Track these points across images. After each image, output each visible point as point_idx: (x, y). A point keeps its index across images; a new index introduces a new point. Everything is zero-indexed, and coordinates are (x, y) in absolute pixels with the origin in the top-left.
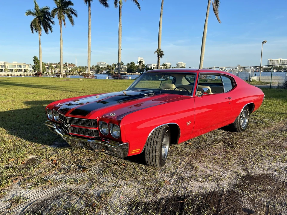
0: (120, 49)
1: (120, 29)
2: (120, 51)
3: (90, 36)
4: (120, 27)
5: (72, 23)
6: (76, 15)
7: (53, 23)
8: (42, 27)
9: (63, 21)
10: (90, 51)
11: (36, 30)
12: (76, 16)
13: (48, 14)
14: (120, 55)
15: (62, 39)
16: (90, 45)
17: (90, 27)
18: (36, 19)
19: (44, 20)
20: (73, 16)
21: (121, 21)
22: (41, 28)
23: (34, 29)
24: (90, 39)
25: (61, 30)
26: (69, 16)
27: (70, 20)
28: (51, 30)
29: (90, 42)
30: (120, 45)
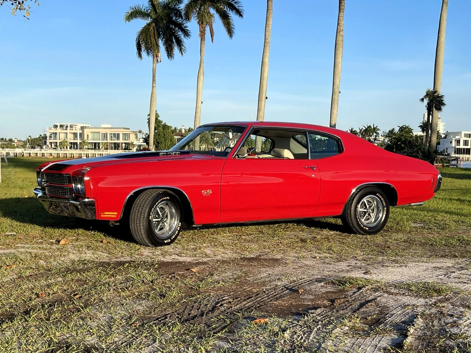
0: (336, 90)
1: (338, 42)
2: (335, 97)
3: (266, 60)
4: (340, 38)
5: (230, 32)
6: (239, 13)
7: (186, 33)
8: (161, 43)
9: (208, 29)
10: (264, 97)
11: (149, 50)
12: (241, 15)
13: (178, 13)
14: (335, 106)
15: (202, 69)
16: (265, 82)
17: (269, 40)
18: (149, 25)
19: (168, 27)
20: (232, 15)
21: (342, 23)
22: (157, 45)
23: (143, 49)
24: (266, 69)
25: (203, 49)
26: (225, 17)
27: (225, 24)
28: (181, 50)
29: (265, 75)
30: (337, 82)
